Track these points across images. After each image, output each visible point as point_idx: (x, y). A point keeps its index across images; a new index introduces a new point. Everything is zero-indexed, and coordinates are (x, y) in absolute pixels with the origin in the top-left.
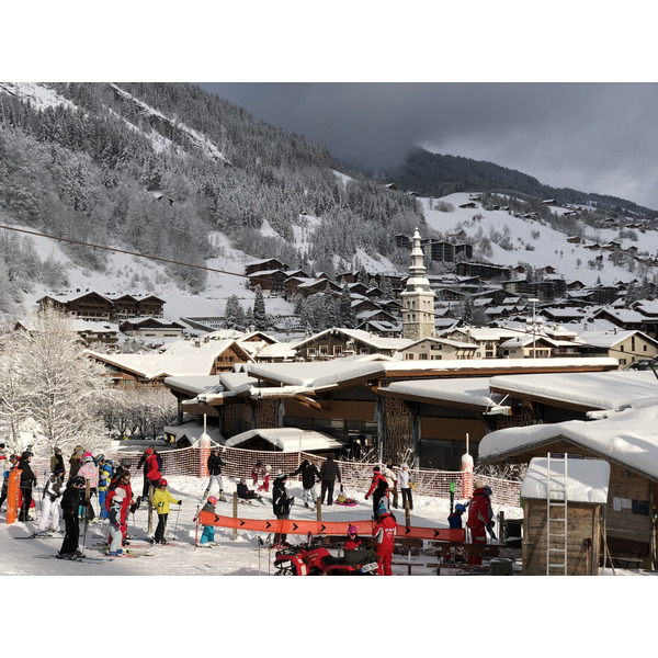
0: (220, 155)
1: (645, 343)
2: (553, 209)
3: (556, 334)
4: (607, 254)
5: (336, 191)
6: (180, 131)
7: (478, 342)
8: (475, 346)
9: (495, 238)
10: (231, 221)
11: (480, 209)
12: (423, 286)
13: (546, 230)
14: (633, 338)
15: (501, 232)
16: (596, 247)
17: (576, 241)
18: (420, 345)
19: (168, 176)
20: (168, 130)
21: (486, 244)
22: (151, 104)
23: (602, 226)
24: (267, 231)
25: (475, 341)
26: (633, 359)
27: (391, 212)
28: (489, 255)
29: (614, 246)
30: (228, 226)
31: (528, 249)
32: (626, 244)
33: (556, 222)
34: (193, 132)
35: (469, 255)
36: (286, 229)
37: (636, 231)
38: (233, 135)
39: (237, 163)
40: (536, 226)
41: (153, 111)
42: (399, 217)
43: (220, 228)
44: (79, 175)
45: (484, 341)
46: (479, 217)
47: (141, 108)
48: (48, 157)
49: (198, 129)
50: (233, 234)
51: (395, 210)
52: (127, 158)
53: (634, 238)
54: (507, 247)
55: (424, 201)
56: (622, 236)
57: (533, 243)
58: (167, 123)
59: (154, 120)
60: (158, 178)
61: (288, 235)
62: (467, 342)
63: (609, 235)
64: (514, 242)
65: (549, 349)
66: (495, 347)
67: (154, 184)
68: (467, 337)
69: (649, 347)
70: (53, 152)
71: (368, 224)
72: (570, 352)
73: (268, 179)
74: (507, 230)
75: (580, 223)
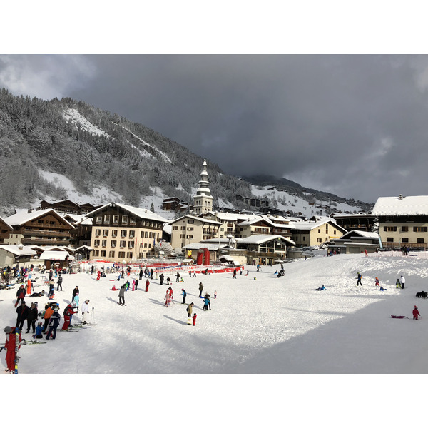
0: (170, 161)
1: (335, 229)
2: (304, 193)
3: (275, 219)
4: (324, 210)
5: (215, 178)
6: (156, 151)
7: (222, 221)
8: (220, 223)
9: (280, 200)
10: (164, 183)
11: (275, 190)
12: (205, 192)
13: (301, 200)
14: (327, 225)
15: (282, 198)
16: (320, 207)
17: (312, 204)
18: (182, 221)
19: (141, 164)
20: (151, 150)
21: (275, 202)
22: (145, 141)
23: (323, 200)
24: (180, 188)
25: (219, 220)
26: (327, 239)
27: (236, 187)
28: (277, 207)
29: (327, 207)
30: (162, 184)
31: (293, 205)
32: (332, 207)
33: (305, 198)
34: (161, 152)
35: (267, 205)
36: (188, 188)
37: (336, 203)
38: (178, 155)
39: (176, 164)
40: (297, 198)
41: (146, 143)
42: (240, 189)
43: (159, 185)
44: (91, 155)
45: (226, 220)
46: (274, 193)
47: (141, 142)
48: (77, 147)
49: (163, 151)
50: (164, 188)
51: (239, 186)
52: (126, 156)
53: (335, 205)
54: (284, 204)
55: (253, 186)
56: (330, 204)
57: (295, 203)
58: (151, 148)
59: (146, 147)
60: (137, 165)
61: (189, 191)
62: (215, 220)
63: (325, 203)
64: (287, 202)
65: (269, 228)
66: (234, 225)
67: (136, 167)
68: (215, 217)
69: (338, 231)
70: (81, 145)
71: (226, 191)
72: (285, 232)
73: (188, 171)
74: (284, 198)
75: (315, 199)
